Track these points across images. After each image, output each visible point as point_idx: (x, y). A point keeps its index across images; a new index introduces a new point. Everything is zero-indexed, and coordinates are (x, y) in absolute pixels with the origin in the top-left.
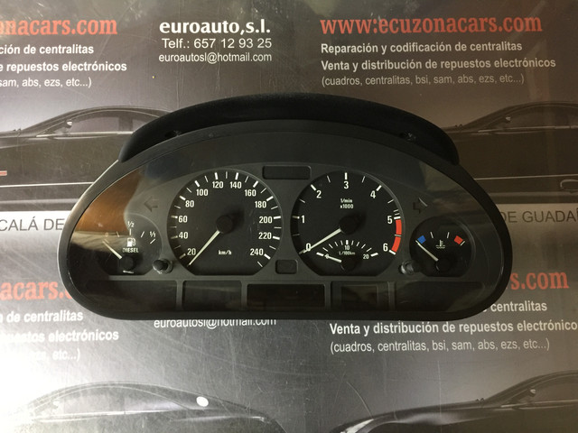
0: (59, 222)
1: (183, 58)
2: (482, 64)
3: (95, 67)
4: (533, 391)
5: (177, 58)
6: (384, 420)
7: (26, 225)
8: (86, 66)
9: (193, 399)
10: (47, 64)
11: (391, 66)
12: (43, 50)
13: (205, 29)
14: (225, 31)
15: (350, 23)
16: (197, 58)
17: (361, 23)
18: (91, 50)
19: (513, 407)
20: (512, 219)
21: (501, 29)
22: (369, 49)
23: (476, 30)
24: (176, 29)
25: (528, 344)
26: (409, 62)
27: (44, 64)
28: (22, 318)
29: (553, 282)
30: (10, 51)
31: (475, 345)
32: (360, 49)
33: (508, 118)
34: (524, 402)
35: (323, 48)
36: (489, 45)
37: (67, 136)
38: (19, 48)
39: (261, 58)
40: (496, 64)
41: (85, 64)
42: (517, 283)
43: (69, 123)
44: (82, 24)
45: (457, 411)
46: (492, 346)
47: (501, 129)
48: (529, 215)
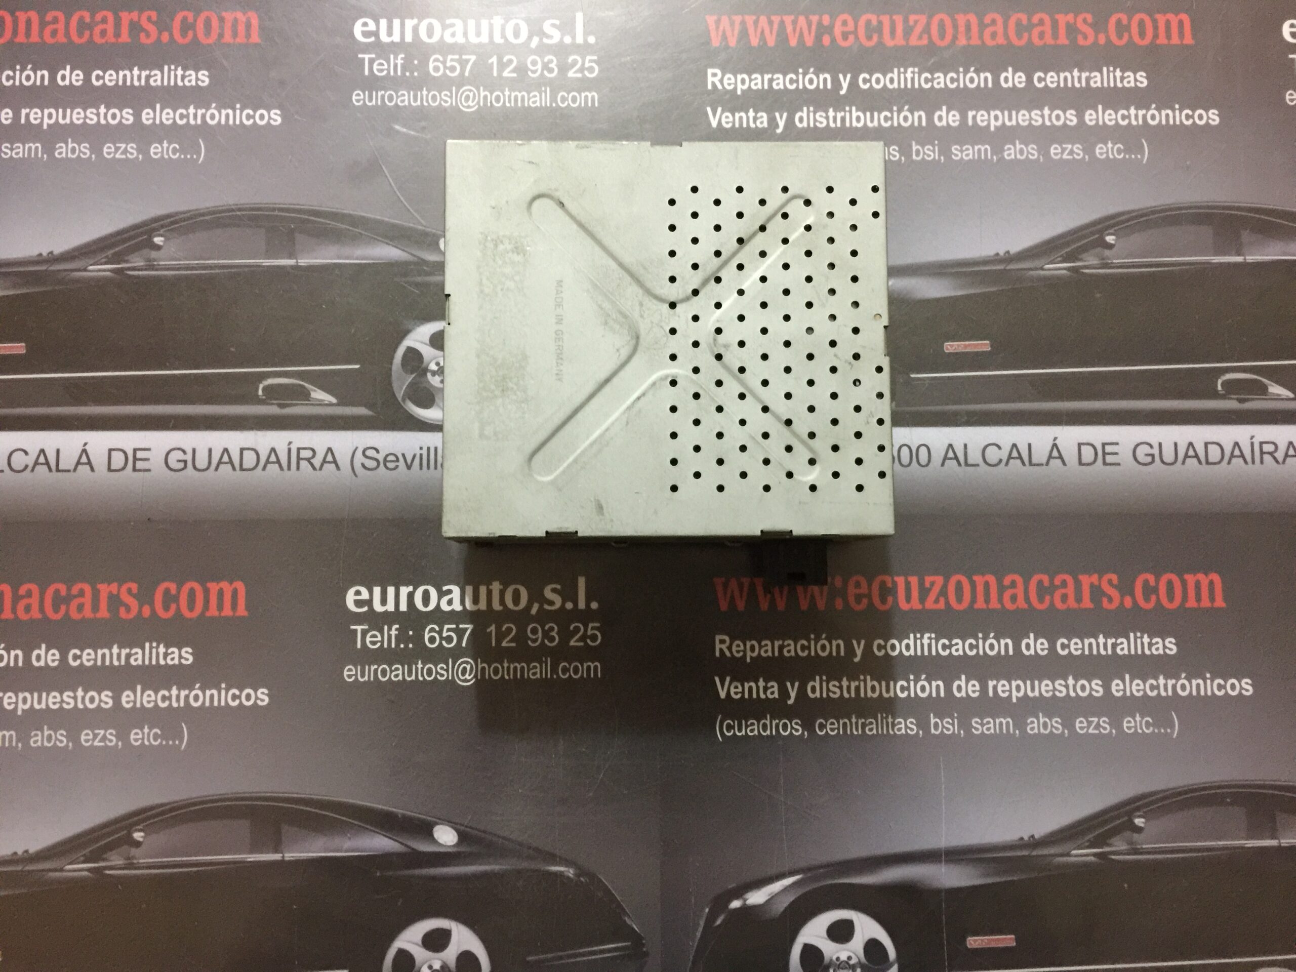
0: (140, 455)
1: (405, 98)
2: (1058, 118)
3: (213, 117)
4: (1139, 822)
5: (391, 98)
6: (825, 876)
7: (67, 462)
8: (193, 115)
9: (425, 830)
10: (108, 108)
11: (858, 119)
12: (98, 78)
13: (453, 35)
14: (498, 39)
15: (771, 23)
16: (434, 98)
17: (795, 23)
18: (204, 78)
19: (1095, 855)
20: (1109, 459)
21: (1102, 40)
22: (811, 81)
23: (1048, 39)
24: (390, 33)
25: (1133, 724)
26: (900, 111)
27: (102, 110)
28: (64, 659)
29: (1192, 593)
30: (28, 78)
31: (1020, 724)
32: (792, 81)
33: (1110, 239)
34: (1119, 845)
35: (710, 79)
36: (1076, 73)
37: (152, 267)
38: (46, 73)
39: (574, 100)
40: (1090, 117)
41: (192, 110)
42: (1114, 593)
43: (158, 240)
44: (185, 19)
45: (981, 860)
46: (1056, 725)
47: (1094, 261)
48: (1146, 449)
